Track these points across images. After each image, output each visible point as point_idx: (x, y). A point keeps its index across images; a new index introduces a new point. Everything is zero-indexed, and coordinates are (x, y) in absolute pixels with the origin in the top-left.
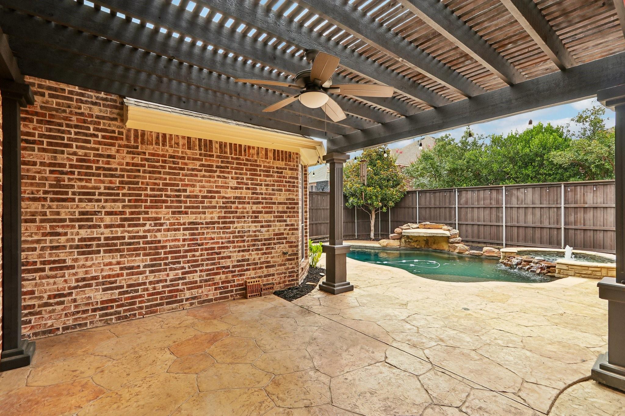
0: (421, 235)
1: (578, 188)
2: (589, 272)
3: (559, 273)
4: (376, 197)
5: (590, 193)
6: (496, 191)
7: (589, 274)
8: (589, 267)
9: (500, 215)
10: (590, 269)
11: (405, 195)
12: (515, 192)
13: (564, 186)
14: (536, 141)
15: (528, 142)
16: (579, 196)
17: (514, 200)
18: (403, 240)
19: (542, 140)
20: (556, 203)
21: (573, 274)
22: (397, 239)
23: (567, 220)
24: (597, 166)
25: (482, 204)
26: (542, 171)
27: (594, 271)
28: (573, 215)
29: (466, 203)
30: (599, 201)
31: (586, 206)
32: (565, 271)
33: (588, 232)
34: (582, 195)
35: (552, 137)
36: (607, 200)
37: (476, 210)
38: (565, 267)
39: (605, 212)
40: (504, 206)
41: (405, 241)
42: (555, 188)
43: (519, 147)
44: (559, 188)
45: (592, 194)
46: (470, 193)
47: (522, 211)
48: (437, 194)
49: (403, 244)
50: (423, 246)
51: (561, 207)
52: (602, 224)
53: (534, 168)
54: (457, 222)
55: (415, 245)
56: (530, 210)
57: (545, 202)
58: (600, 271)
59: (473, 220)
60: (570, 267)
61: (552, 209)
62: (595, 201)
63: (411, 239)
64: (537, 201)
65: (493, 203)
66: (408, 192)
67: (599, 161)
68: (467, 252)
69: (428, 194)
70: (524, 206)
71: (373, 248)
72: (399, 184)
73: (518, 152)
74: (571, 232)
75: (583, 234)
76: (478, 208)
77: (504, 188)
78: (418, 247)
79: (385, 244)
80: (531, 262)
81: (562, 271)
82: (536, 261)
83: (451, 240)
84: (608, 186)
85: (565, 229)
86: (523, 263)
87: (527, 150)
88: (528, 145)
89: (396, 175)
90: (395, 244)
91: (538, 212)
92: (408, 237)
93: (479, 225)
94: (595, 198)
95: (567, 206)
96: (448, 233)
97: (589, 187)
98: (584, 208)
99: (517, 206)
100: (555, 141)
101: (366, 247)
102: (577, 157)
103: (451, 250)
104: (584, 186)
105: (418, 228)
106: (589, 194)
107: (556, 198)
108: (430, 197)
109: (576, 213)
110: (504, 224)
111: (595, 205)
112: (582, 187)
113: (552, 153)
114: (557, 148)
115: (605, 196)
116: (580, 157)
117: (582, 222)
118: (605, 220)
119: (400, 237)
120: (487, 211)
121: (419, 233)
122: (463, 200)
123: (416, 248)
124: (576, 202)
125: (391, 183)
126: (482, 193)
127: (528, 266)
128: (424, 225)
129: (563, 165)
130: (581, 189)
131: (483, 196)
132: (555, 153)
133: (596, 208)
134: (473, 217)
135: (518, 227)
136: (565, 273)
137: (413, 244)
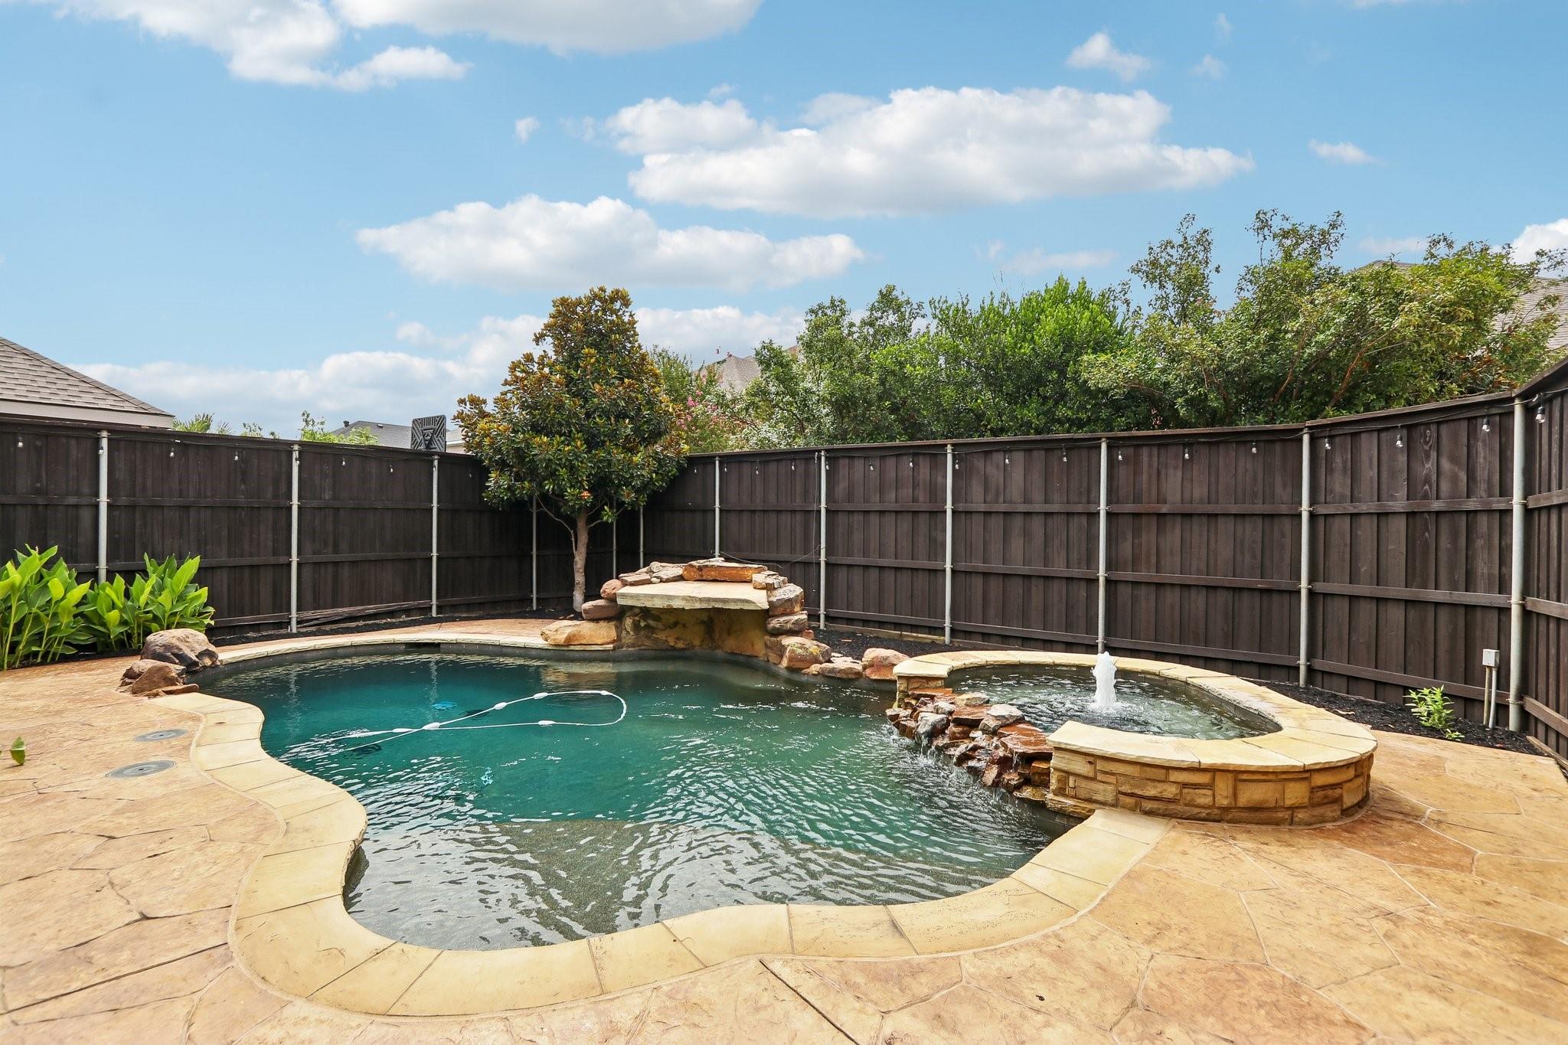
0: (677, 604)
1: (1145, 451)
2: (1171, 791)
3: (1061, 791)
4: (572, 469)
5: (1176, 468)
6: (928, 460)
7: (1170, 801)
8: (1168, 768)
9: (939, 538)
10: (1175, 776)
11: (680, 468)
12: (979, 463)
13: (1109, 447)
14: (1049, 325)
15: (1028, 326)
16: (1145, 477)
17: (977, 490)
18: (628, 622)
19: (1065, 323)
20: (1084, 499)
21: (1110, 798)
22: (608, 619)
23: (1114, 555)
24: (1190, 402)
25: (890, 501)
26: (1062, 412)
27: (1185, 785)
28: (1130, 536)
29: (850, 496)
30: (1197, 494)
31: (1165, 509)
32: (1083, 784)
33: (1168, 590)
34: (1155, 475)
35: (1087, 314)
36: (1217, 492)
37: (874, 519)
38: (1080, 766)
39: (1212, 530)
40: (949, 507)
41: (636, 627)
42: (1084, 453)
43: (1007, 339)
44: (1094, 453)
45: (1179, 473)
46: (859, 464)
47: (996, 523)
48: (772, 467)
49: (629, 637)
50: (697, 642)
51: (1098, 513)
52: (1203, 566)
53: (1043, 404)
54: (823, 558)
55: (669, 638)
56: (1018, 522)
57: (1056, 497)
58: (1210, 786)
59: (865, 553)
60: (1100, 765)
61: (1076, 519)
62: (1187, 496)
63: (657, 619)
64: (1038, 495)
65: (921, 499)
66: (692, 460)
67: (1195, 388)
68: (815, 668)
69: (746, 468)
70: (1003, 507)
71: (525, 651)
72: (660, 434)
73: (1004, 354)
74: (1125, 592)
75: (1153, 597)
76: (882, 512)
77: (949, 449)
78: (680, 645)
79: (561, 638)
80: (974, 724)
81: (1071, 782)
82: (992, 724)
83: (774, 623)
84: (1222, 449)
85: (1108, 581)
86: (952, 728)
87: (1027, 349)
88: (1029, 336)
89: (649, 402)
90: (599, 635)
91: (1037, 523)
92: (646, 612)
93: (881, 568)
94: (1187, 484)
95: (1116, 509)
96: (760, 600)
97: (1172, 450)
98: (1159, 515)
99: (982, 508)
100: (1095, 328)
101: (501, 650)
102: (1145, 374)
103: (773, 657)
104: (1159, 445)
105: (680, 578)
106: (1171, 472)
107: (1085, 484)
108: (753, 477)
109: (1137, 533)
110: (948, 566)
111: (1188, 508)
112: (1155, 450)
113: (1085, 358)
114: (1099, 348)
115: (1213, 479)
116: (1152, 375)
117: (1153, 559)
118: (1212, 558)
119: (616, 613)
120: (905, 523)
121: (670, 597)
122: (842, 486)
123: (673, 648)
124: (1137, 499)
125: (627, 428)
126: (891, 463)
127: (962, 748)
128: (700, 569)
129: (1111, 393)
130: (1150, 456)
131: (893, 474)
132: (1092, 357)
133: (1190, 515)
134: (866, 542)
135: (986, 575)
136: (1083, 794)
137: (662, 636)
